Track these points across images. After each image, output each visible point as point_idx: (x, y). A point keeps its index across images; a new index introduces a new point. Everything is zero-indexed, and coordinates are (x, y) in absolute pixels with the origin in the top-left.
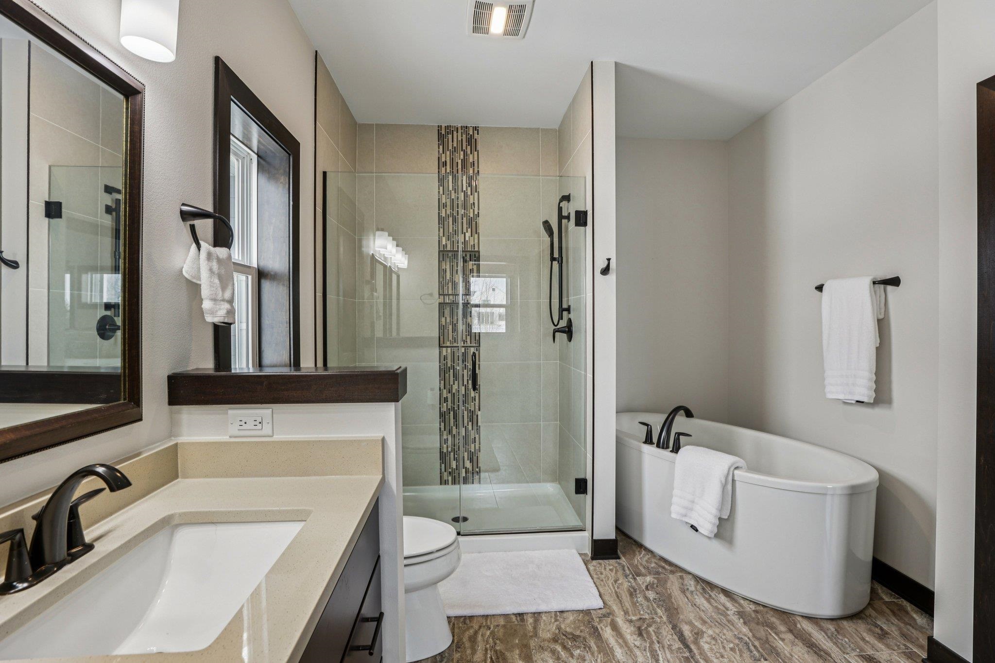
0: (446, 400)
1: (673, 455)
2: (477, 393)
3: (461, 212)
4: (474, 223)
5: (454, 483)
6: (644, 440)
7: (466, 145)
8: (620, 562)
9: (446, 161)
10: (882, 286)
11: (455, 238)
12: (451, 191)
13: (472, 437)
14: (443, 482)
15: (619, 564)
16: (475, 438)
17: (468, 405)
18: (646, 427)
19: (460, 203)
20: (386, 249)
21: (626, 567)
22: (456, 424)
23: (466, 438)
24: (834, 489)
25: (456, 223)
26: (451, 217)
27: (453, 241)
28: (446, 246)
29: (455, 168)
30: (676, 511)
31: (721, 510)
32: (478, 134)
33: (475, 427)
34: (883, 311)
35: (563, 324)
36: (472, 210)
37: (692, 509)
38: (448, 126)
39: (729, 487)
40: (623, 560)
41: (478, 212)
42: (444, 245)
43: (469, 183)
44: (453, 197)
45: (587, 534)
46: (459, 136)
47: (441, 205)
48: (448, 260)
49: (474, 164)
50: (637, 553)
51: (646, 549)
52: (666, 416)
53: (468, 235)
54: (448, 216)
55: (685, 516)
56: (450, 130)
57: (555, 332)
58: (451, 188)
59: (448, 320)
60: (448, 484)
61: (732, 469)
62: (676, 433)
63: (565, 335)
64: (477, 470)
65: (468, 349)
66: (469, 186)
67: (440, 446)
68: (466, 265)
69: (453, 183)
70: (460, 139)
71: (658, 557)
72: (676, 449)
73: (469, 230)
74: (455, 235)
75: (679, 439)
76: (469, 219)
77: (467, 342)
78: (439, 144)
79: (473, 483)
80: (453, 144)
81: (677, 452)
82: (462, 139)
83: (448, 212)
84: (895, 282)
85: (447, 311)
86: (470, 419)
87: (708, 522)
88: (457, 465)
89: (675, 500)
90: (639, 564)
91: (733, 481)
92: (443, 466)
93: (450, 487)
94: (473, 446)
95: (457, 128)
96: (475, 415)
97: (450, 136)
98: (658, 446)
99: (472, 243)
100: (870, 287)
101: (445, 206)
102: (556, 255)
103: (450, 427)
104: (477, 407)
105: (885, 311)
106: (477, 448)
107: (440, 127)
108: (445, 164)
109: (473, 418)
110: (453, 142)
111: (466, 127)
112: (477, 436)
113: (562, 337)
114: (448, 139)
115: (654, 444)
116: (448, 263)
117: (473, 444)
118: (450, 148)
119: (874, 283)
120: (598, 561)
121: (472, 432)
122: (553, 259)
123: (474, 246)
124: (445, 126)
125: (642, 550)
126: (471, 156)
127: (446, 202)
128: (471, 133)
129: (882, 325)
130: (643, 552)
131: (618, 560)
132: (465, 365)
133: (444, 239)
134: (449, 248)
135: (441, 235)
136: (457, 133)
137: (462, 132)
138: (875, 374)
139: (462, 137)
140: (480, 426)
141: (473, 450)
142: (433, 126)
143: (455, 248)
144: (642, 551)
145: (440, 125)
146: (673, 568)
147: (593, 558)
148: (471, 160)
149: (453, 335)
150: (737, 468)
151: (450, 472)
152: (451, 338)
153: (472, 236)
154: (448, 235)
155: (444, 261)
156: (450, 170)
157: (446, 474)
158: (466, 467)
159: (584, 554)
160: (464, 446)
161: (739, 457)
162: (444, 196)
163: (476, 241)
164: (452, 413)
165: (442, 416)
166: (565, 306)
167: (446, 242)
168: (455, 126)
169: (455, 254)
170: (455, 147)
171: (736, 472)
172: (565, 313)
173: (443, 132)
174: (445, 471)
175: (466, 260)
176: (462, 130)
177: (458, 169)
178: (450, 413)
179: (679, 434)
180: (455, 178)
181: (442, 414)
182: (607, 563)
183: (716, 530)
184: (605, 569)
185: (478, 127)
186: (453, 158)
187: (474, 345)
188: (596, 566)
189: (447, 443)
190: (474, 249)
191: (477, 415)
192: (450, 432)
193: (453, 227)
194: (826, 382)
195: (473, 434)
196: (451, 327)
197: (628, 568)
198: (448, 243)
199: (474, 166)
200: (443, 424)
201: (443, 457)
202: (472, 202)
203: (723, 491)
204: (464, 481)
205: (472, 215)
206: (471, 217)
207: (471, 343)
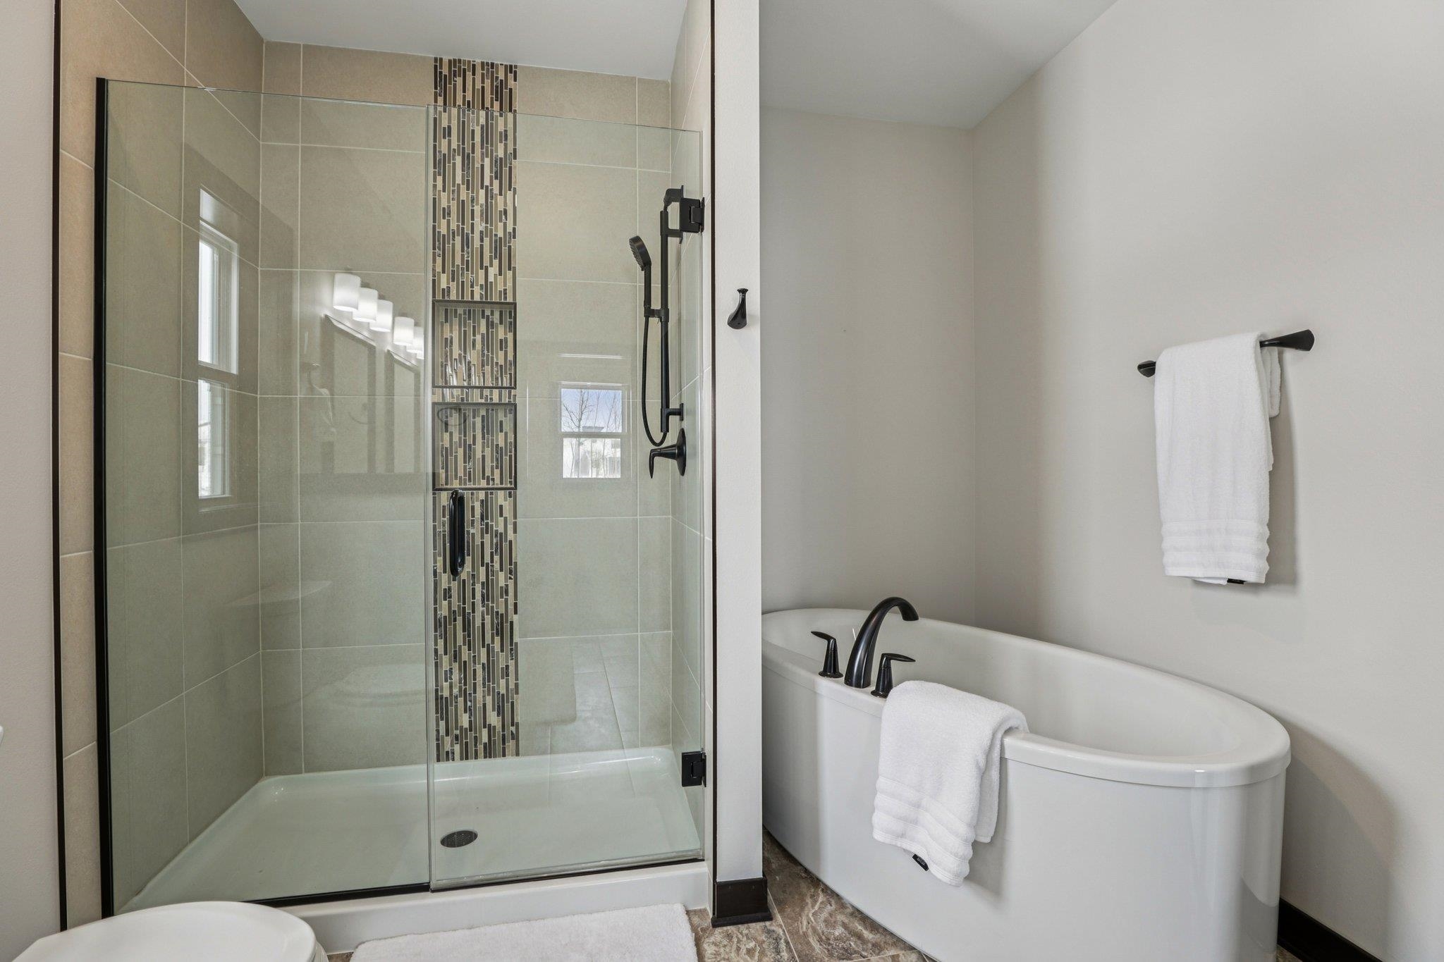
0: (447, 594)
1: (877, 701)
2: (510, 578)
3: (480, 226)
4: (505, 250)
5: (465, 756)
6: (822, 669)
7: (492, 98)
8: (773, 928)
9: (449, 127)
10: (1275, 350)
11: (468, 276)
12: (459, 185)
13: (502, 665)
14: (443, 755)
15: (769, 932)
16: (507, 667)
17: (493, 602)
18: (826, 642)
19: (477, 209)
20: (357, 308)
21: (782, 941)
22: (469, 641)
23: (489, 668)
24: (1209, 775)
25: (468, 247)
26: (458, 235)
27: (463, 282)
28: (449, 292)
29: (468, 142)
30: (882, 826)
31: (976, 825)
32: (515, 80)
33: (507, 646)
34: (1277, 400)
35: (672, 439)
36: (501, 225)
37: (915, 822)
38: (455, 60)
39: (995, 774)
40: (778, 924)
41: (514, 229)
42: (443, 290)
43: (496, 173)
44: (463, 196)
45: (704, 868)
46: (476, 81)
47: (439, 213)
48: (456, 321)
49: (506, 136)
50: (809, 901)
51: (827, 890)
52: (867, 614)
53: (493, 271)
54: (453, 233)
55: (903, 836)
56: (459, 68)
57: (653, 455)
58: (459, 180)
59: (456, 438)
60: (453, 760)
61: (999, 735)
62: (883, 655)
63: (675, 462)
64: (513, 729)
65: (492, 494)
66: (496, 178)
67: (437, 685)
68: (492, 332)
69: (463, 170)
70: (478, 86)
71: (850, 910)
72: (884, 689)
73: (496, 262)
74: (468, 270)
75: (888, 667)
76: (496, 241)
77: (493, 480)
78: (436, 93)
79: (504, 755)
80: (464, 97)
81: (885, 696)
82: (483, 88)
83: (453, 226)
84: (1302, 341)
85: (454, 419)
86: (497, 629)
87: (951, 853)
88: (470, 722)
89: (880, 800)
90: (810, 932)
91: (1003, 760)
92: (442, 724)
93: (458, 764)
94: (503, 682)
95: (474, 66)
96: (507, 622)
97: (459, 80)
98: (848, 682)
99: (500, 288)
100: (1255, 352)
101: (446, 213)
102: (656, 305)
103: (455, 647)
104: (511, 607)
105: (1280, 402)
106: (512, 686)
107: (438, 62)
108: (447, 132)
109: (503, 628)
110: (464, 91)
111: (492, 64)
112: (511, 663)
113: (667, 466)
114: (455, 85)
115: (841, 676)
116: (456, 327)
117: (503, 678)
118: (459, 102)
119: (1262, 344)
120: (725, 928)
121: (502, 656)
122: (649, 313)
123: (505, 294)
124: (450, 61)
125: (820, 892)
126: (501, 121)
127: (449, 207)
128: (501, 76)
129: (1279, 428)
130: (821, 898)
131: (768, 923)
132: (487, 524)
133: (444, 278)
134: (453, 297)
135: (439, 269)
136: (474, 74)
137: (483, 74)
138: (1268, 525)
139: (483, 82)
140: (516, 644)
141: (503, 691)
142: (424, 58)
143: (467, 296)
144: (818, 895)
145: (438, 57)
146: (878, 936)
147: (716, 924)
148: (501, 128)
149: (465, 467)
150: (1008, 731)
151: (457, 737)
152: (460, 473)
153: (500, 274)
154: (453, 271)
155: (446, 321)
156: (459, 146)
157: (448, 740)
158: (490, 725)
159: (700, 910)
160: (484, 684)
161: (1010, 705)
162: (444, 196)
163: (510, 284)
164: (460, 619)
165: (440, 626)
166: (674, 405)
167: (448, 283)
168: (469, 62)
169: (469, 311)
170: (469, 102)
171: (1007, 741)
172: (673, 420)
173: (445, 71)
174: (447, 734)
175: (492, 322)
176: (483, 69)
177: (473, 144)
178: (455, 620)
179: (889, 657)
180: (467, 160)
181: (440, 623)
182: (745, 932)
183: (966, 870)
184: (738, 949)
185: (516, 67)
186: (464, 122)
187: (509, 486)
188: (720, 942)
189: (451, 679)
190: (505, 298)
191: (512, 623)
192: (456, 656)
193: (463, 256)
194: (1166, 544)
195: (502, 660)
196: (461, 451)
197: (787, 943)
198: (453, 285)
199: (506, 139)
200: (441, 642)
201: (442, 709)
202: (501, 208)
203: (981, 785)
204: (485, 753)
205: (501, 234)
206: (500, 238)
207: (502, 483)
